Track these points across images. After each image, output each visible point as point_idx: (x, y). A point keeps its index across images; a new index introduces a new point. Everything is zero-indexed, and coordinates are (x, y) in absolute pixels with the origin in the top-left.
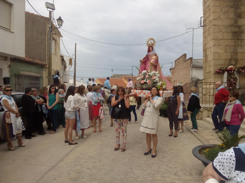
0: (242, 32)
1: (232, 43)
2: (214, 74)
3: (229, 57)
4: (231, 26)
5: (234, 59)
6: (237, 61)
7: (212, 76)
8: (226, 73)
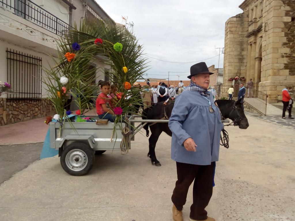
0: (244, 59)
1: (238, 64)
2: (228, 81)
3: (236, 72)
4: (238, 55)
5: (239, 73)
6: (240, 74)
7: (227, 82)
8: (234, 80)
